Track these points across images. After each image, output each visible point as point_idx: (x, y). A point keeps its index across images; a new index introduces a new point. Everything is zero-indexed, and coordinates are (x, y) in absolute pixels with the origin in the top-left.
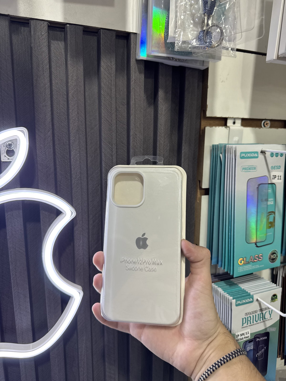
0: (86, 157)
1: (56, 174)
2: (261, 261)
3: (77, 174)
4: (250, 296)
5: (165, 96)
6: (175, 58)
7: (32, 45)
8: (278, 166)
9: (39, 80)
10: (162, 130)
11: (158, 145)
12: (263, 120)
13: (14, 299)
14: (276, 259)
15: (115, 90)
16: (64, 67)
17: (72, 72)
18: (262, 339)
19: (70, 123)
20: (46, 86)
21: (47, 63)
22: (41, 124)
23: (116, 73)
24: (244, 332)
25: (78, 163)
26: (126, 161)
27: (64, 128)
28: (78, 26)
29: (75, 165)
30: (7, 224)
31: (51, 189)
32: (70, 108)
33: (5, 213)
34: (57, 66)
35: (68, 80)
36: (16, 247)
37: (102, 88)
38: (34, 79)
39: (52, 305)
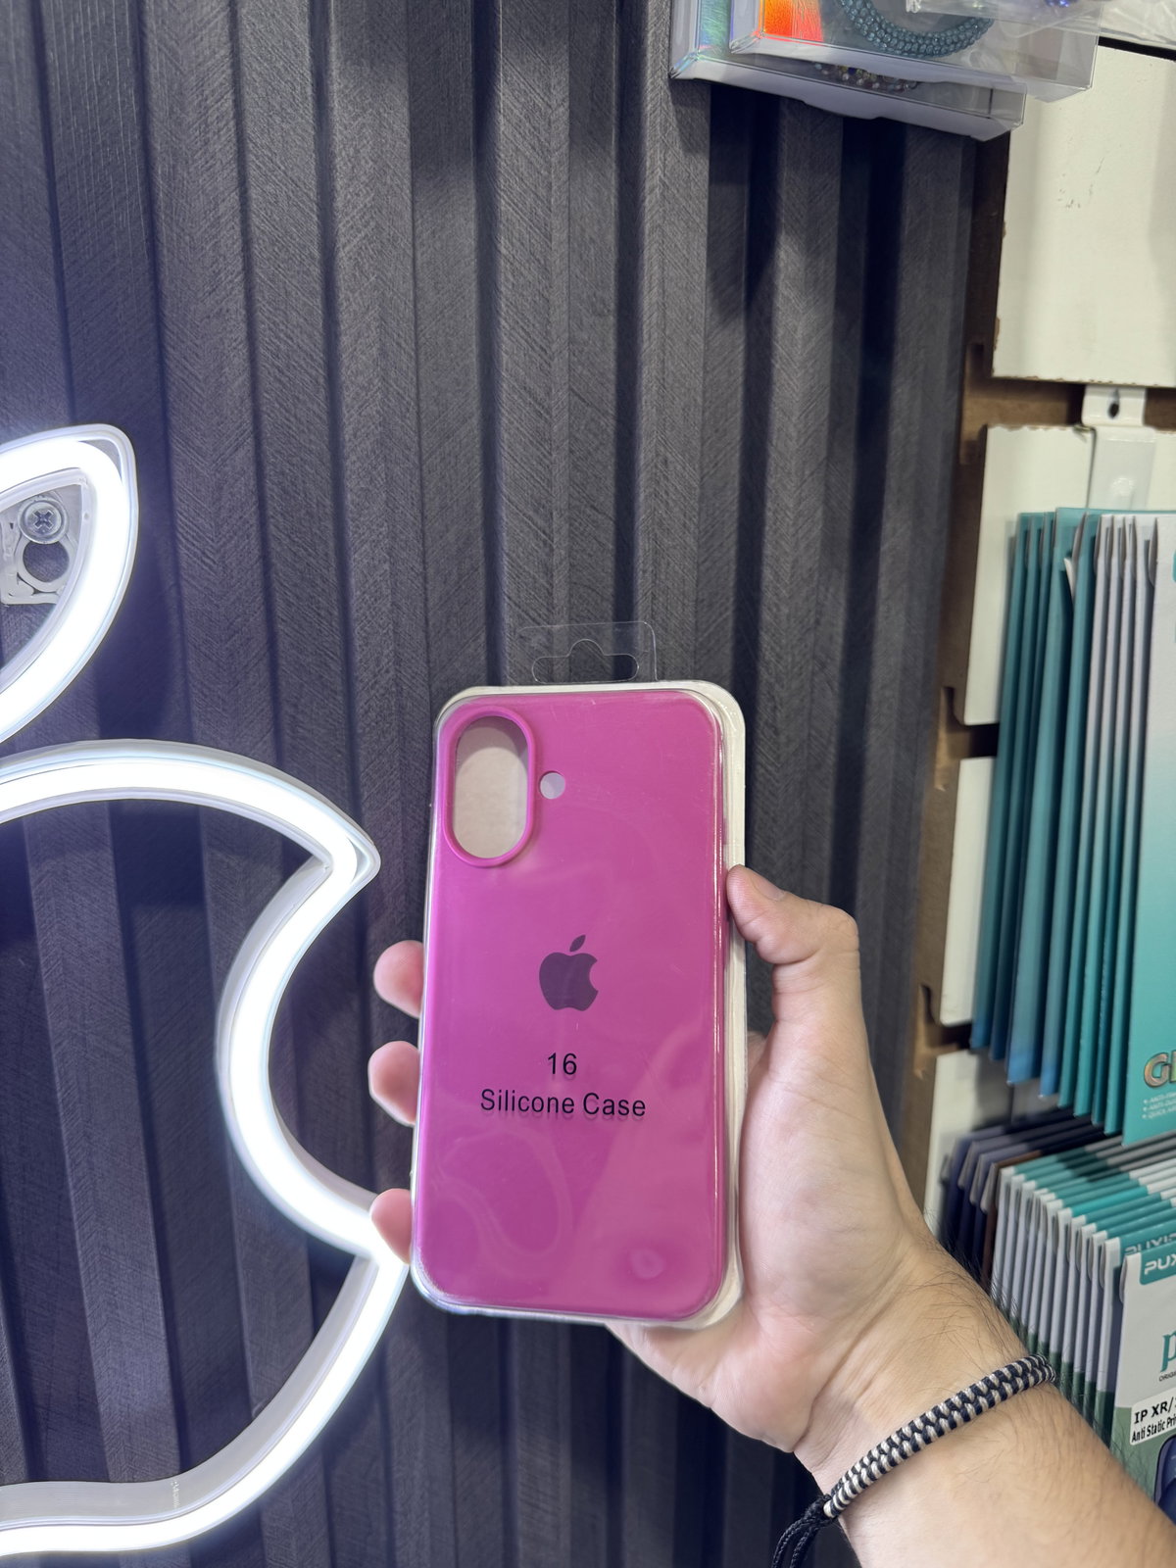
0: (421, 581)
1: (274, 667)
3: (378, 665)
5: (806, 270)
6: (864, 71)
9: (185, 175)
10: (788, 441)
11: (769, 514)
13: (83, 1279)
15: (565, 235)
16: (310, 116)
17: (353, 139)
19: (344, 404)
20: (222, 208)
21: (221, 84)
22: (201, 408)
23: (571, 147)
24: (1165, 1397)
25: (384, 609)
26: (612, 599)
27: (308, 428)
29: (369, 618)
30: (39, 920)
31: (257, 743)
32: (342, 328)
33: (30, 865)
34: (271, 107)
35: (332, 179)
36: (86, 1032)
37: (501, 222)
38: (159, 173)
39: (266, 1297)
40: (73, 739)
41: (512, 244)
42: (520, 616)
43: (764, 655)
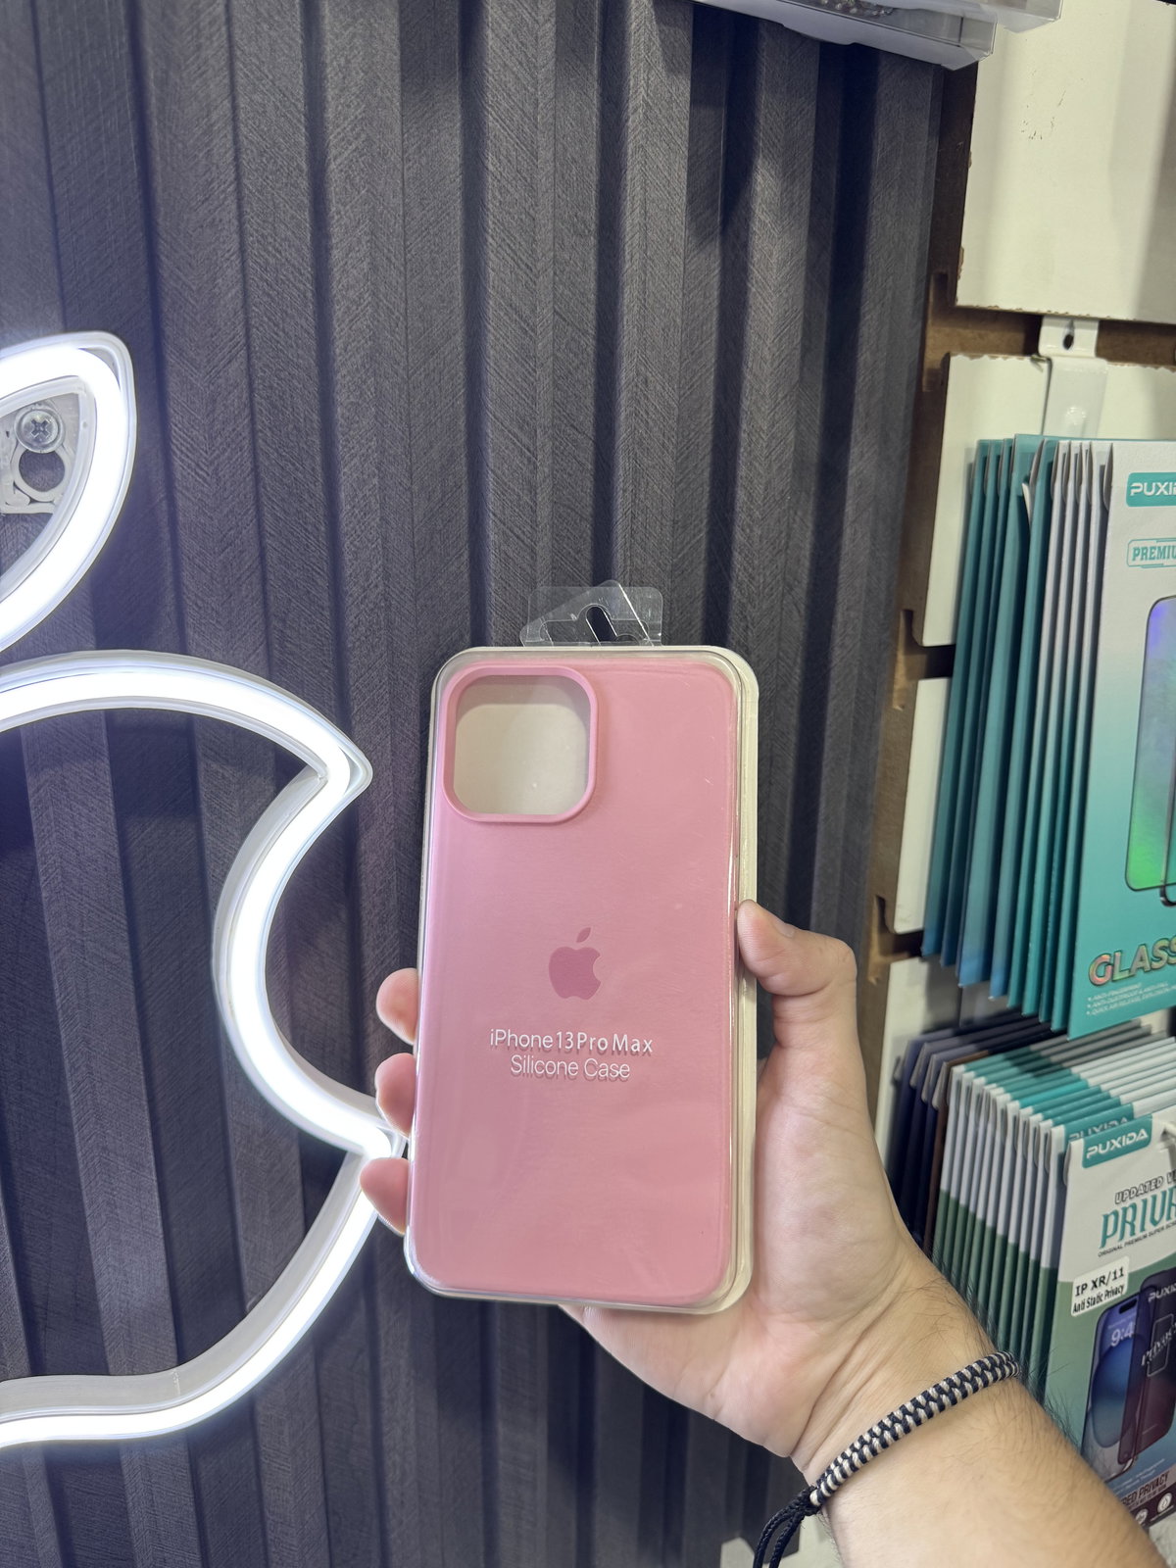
1: (264, 580)
3: (367, 579)
4: (1134, 1119)
5: (782, 194)
9: (178, 81)
10: (763, 364)
11: (743, 436)
13: (82, 1180)
15: (550, 155)
17: (345, 49)
18: (1167, 1291)
19: (334, 318)
20: (214, 116)
22: (194, 319)
23: (556, 64)
24: (1105, 1271)
25: (373, 523)
26: (591, 519)
27: (298, 345)
29: (359, 532)
30: (37, 829)
31: (250, 655)
32: (334, 241)
33: (27, 775)
34: (259, 14)
35: (322, 89)
36: (85, 939)
37: (488, 138)
38: (152, 77)
39: (259, 1196)
40: (69, 650)
41: (499, 161)
42: (504, 533)
43: (738, 576)
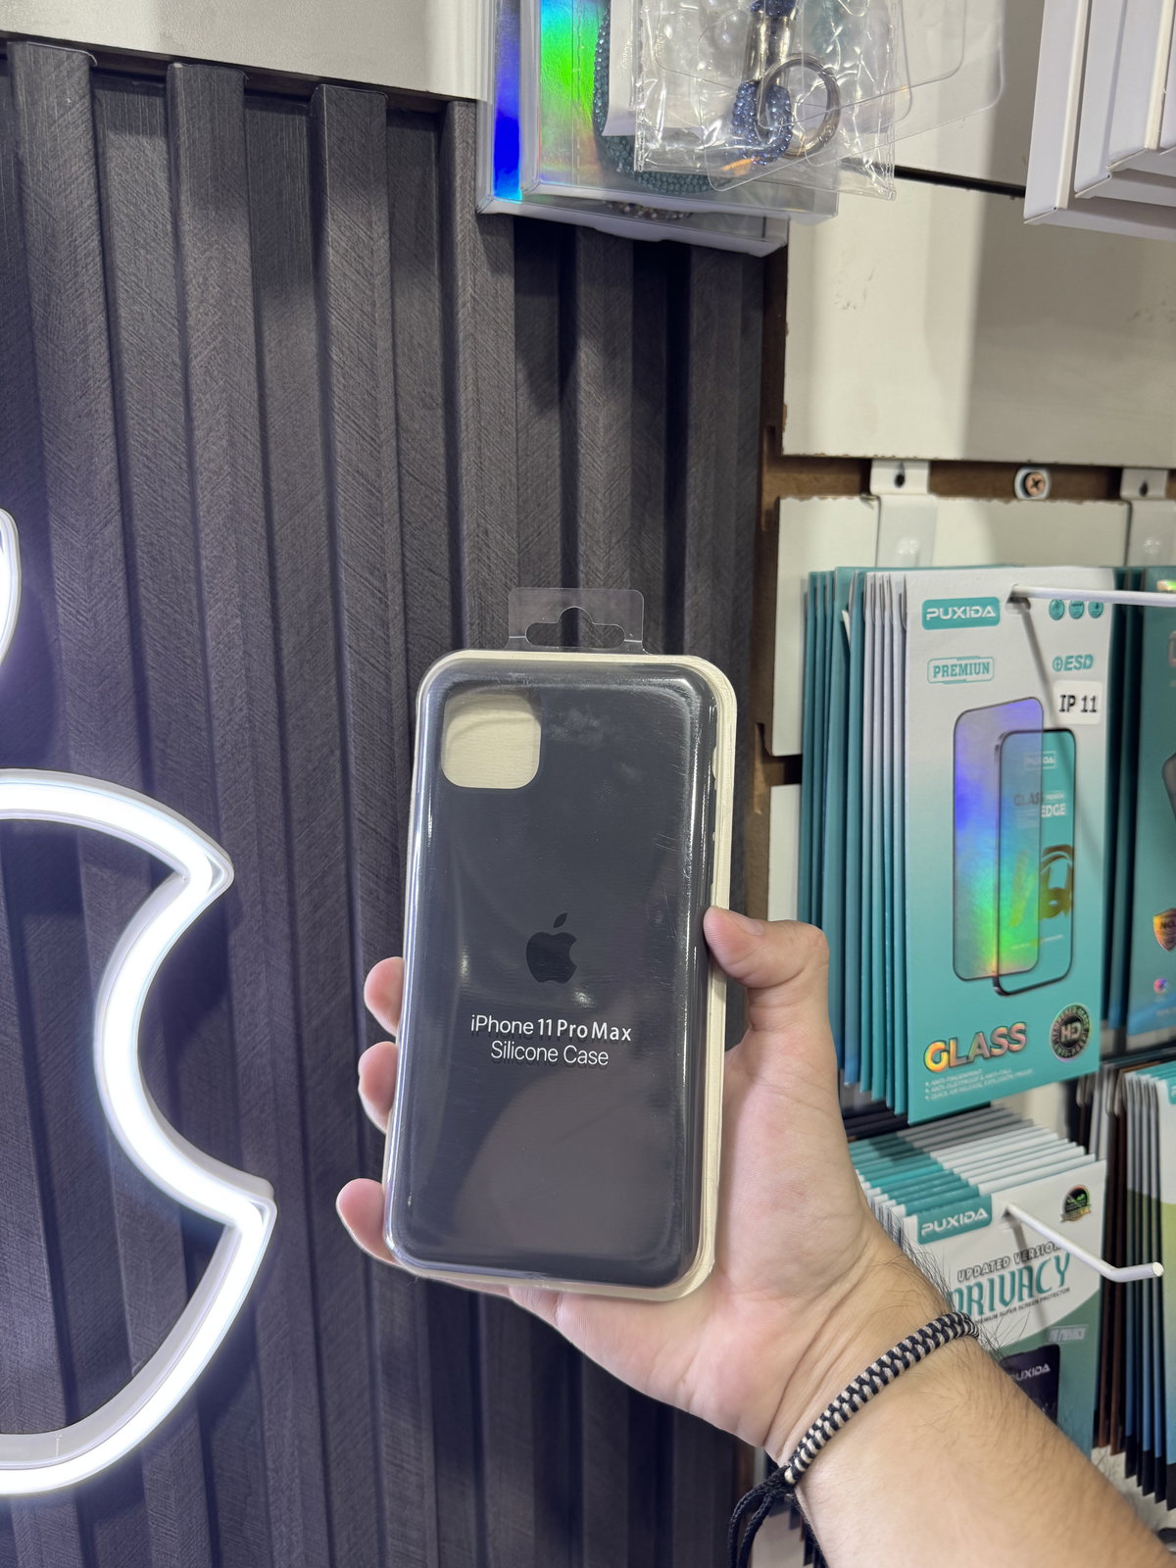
0: (270, 632)
1: (142, 707)
2: (1017, 1051)
3: (232, 704)
4: (976, 1200)
5: (604, 367)
6: (642, 207)
7: (24, 151)
8: (1081, 657)
9: (59, 301)
10: (596, 514)
11: (582, 576)
12: (1018, 466)
14: (1084, 1042)
15: (389, 344)
16: (169, 248)
17: (202, 269)
18: (1028, 1374)
19: (199, 487)
20: (90, 328)
21: (89, 228)
22: (73, 492)
23: (392, 270)
25: (236, 657)
27: (173, 506)
28: (222, 71)
29: (224, 664)
31: (125, 772)
32: (196, 423)
34: (137, 242)
35: (186, 302)
37: (334, 336)
38: (37, 299)
39: (143, 1264)
41: (342, 352)
